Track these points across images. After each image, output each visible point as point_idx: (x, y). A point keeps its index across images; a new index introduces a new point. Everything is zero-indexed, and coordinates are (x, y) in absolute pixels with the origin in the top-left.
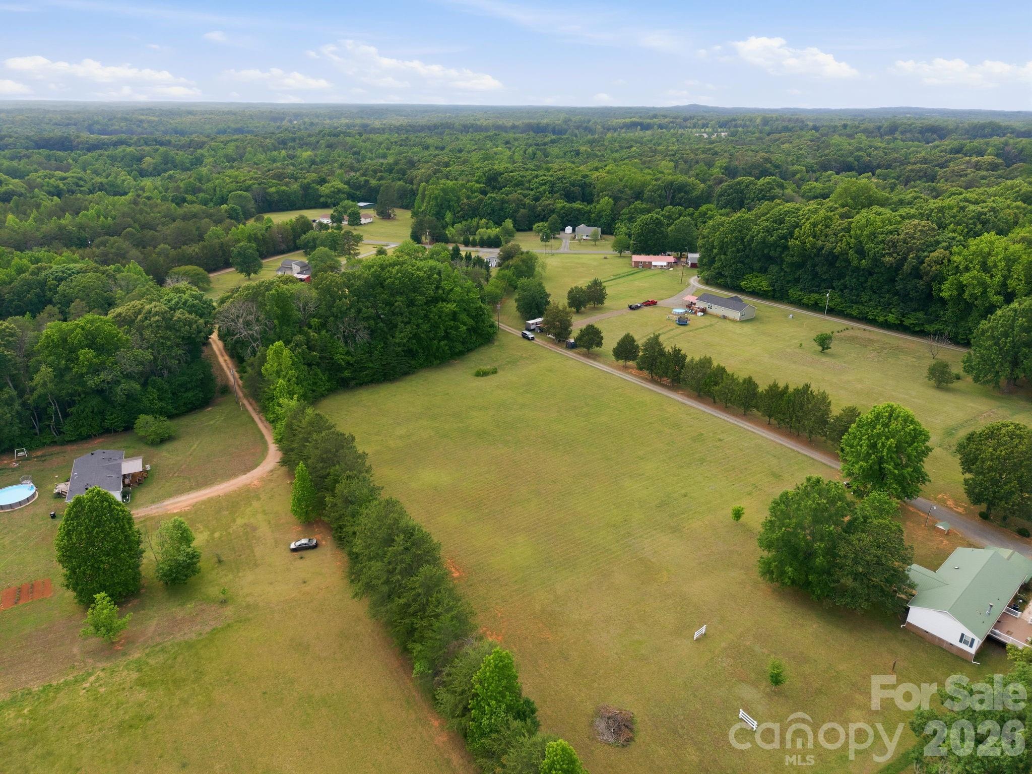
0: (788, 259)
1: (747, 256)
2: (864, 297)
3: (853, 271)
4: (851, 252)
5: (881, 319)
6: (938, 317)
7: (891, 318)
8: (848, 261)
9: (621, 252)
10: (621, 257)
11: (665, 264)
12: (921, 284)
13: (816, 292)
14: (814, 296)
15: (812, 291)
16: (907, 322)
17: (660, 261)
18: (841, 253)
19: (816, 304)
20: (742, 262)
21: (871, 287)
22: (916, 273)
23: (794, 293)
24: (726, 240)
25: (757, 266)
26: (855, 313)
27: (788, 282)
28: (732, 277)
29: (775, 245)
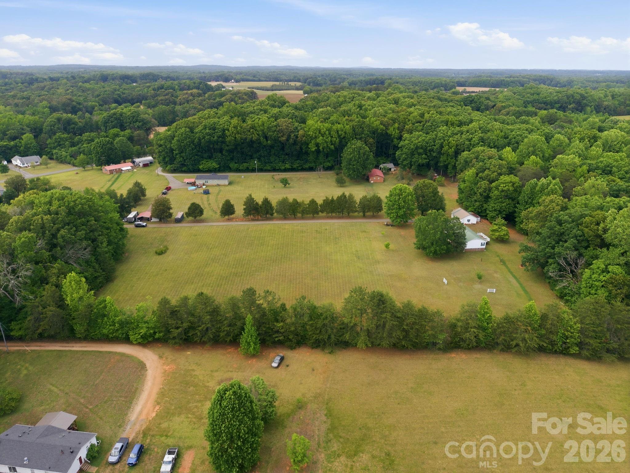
0: (227, 148)
1: (199, 151)
2: (272, 159)
3: (263, 148)
4: (262, 138)
5: (283, 168)
6: (307, 161)
7: (288, 166)
8: (260, 143)
9: (84, 168)
10: (85, 170)
11: (130, 168)
12: (298, 147)
13: (245, 163)
14: (245, 165)
15: (243, 163)
16: (295, 166)
17: (126, 167)
18: (257, 140)
19: (248, 168)
20: (197, 155)
21: (274, 154)
22: (295, 143)
23: (233, 165)
24: (182, 144)
25: (206, 155)
26: (269, 168)
27: (228, 160)
28: (192, 165)
29: (217, 142)
